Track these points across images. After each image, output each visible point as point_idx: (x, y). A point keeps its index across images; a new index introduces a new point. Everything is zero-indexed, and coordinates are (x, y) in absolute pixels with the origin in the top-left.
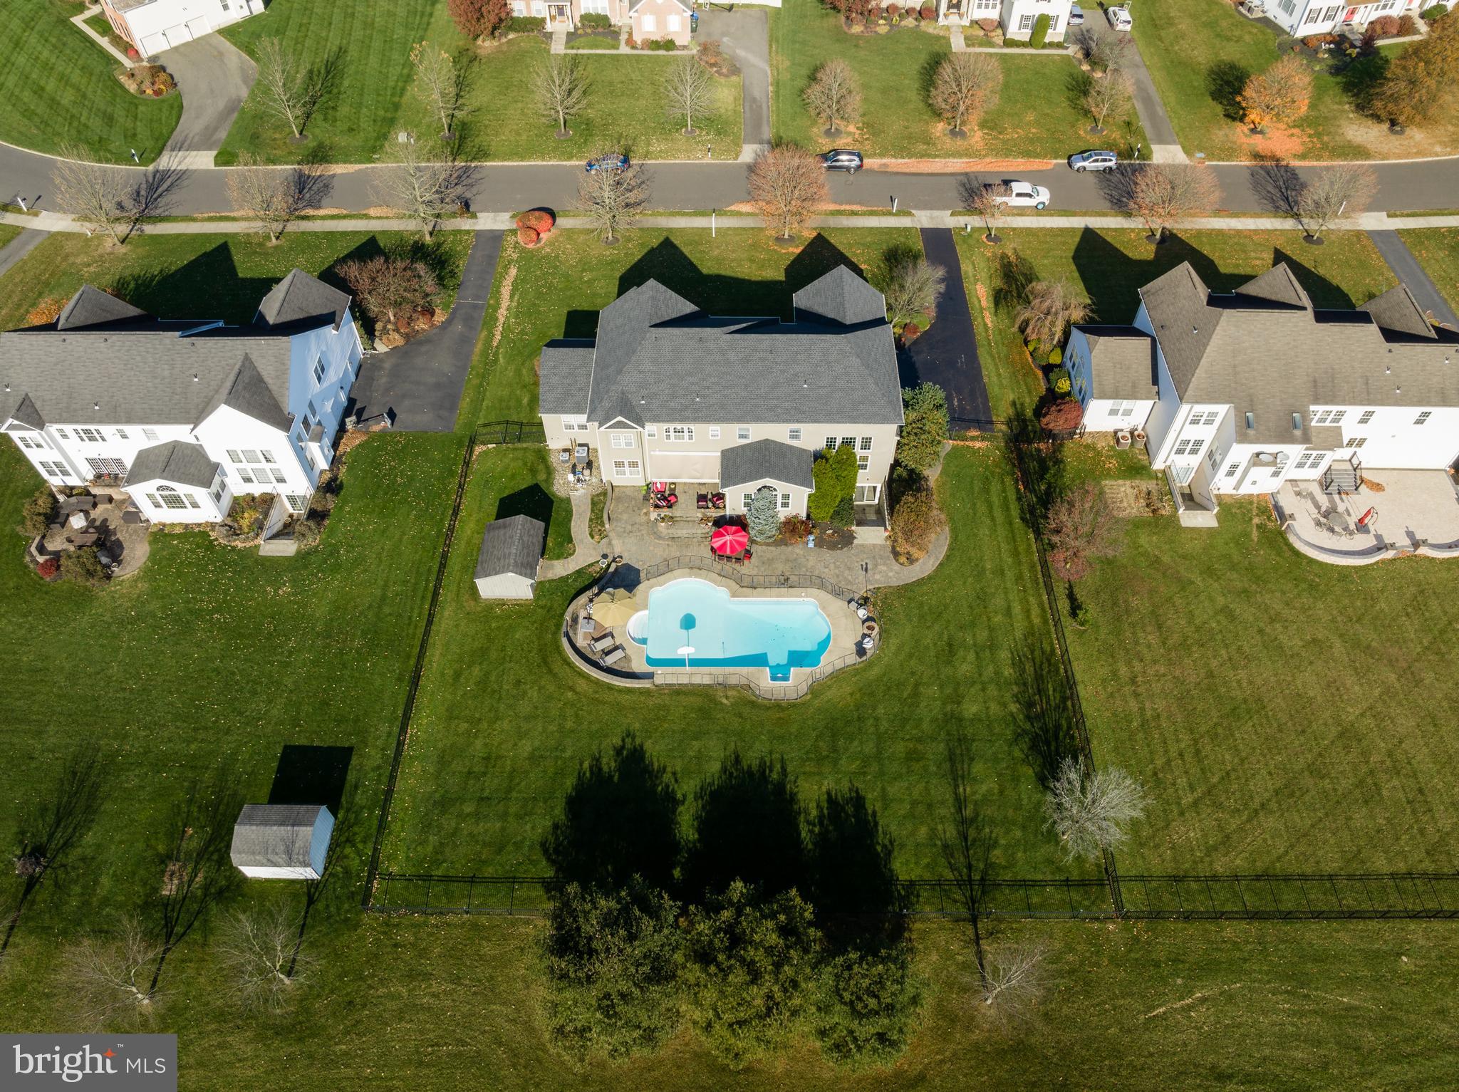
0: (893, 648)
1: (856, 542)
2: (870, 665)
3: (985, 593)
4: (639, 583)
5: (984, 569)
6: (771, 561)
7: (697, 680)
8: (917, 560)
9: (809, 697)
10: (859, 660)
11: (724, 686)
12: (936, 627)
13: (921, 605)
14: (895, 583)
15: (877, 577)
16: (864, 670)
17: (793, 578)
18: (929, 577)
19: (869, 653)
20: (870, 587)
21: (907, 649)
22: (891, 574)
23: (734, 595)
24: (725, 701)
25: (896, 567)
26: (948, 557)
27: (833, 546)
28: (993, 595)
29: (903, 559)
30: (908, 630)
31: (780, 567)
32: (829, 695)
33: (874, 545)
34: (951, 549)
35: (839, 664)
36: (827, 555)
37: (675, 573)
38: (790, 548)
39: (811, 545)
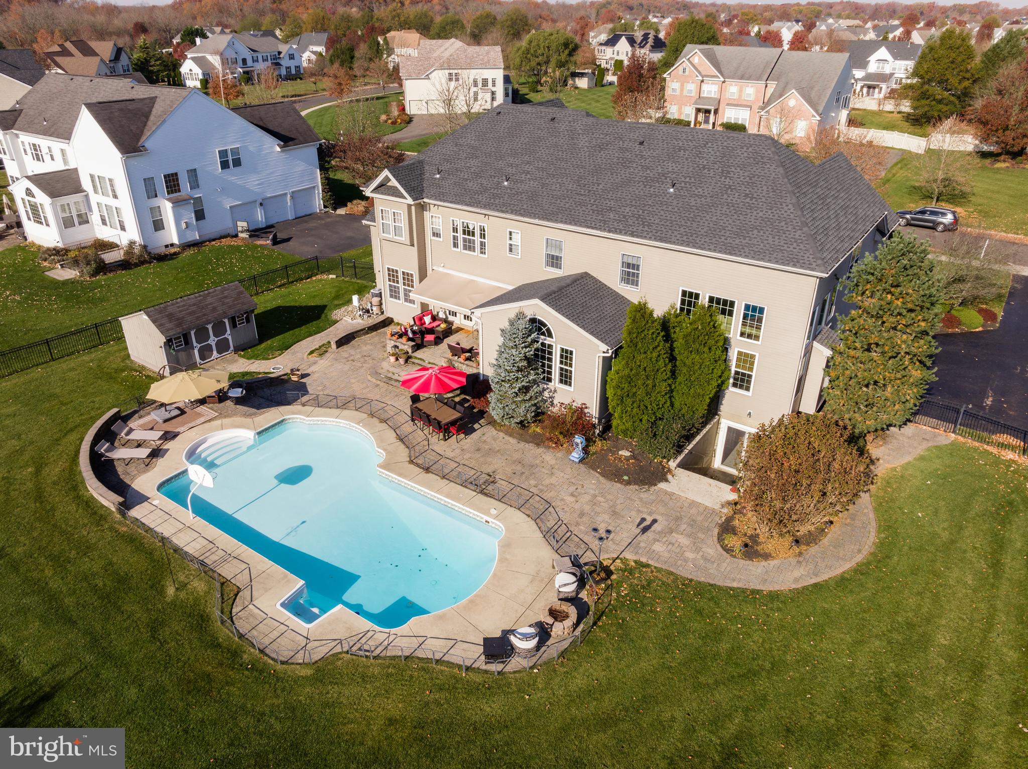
0: (579, 681)
1: (662, 485)
2: (500, 683)
3: (904, 691)
4: (289, 404)
5: (925, 642)
6: (491, 452)
7: (181, 541)
8: (767, 556)
9: (308, 672)
10: (481, 664)
11: (205, 570)
12: (722, 695)
13: (718, 634)
14: (686, 571)
15: (657, 547)
16: (473, 690)
17: (503, 485)
18: (774, 596)
19: (515, 663)
20: (629, 556)
21: (608, 703)
22: (690, 555)
23: (386, 466)
24: (171, 591)
25: (712, 549)
26: (842, 582)
27: (614, 474)
28: (927, 704)
29: (734, 542)
30: (646, 665)
31: (497, 464)
32: (349, 692)
33: (693, 504)
34: (860, 570)
35: (434, 648)
36: (593, 482)
37: (346, 413)
38: (541, 450)
39: (576, 455)
